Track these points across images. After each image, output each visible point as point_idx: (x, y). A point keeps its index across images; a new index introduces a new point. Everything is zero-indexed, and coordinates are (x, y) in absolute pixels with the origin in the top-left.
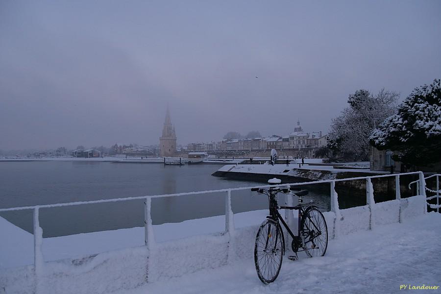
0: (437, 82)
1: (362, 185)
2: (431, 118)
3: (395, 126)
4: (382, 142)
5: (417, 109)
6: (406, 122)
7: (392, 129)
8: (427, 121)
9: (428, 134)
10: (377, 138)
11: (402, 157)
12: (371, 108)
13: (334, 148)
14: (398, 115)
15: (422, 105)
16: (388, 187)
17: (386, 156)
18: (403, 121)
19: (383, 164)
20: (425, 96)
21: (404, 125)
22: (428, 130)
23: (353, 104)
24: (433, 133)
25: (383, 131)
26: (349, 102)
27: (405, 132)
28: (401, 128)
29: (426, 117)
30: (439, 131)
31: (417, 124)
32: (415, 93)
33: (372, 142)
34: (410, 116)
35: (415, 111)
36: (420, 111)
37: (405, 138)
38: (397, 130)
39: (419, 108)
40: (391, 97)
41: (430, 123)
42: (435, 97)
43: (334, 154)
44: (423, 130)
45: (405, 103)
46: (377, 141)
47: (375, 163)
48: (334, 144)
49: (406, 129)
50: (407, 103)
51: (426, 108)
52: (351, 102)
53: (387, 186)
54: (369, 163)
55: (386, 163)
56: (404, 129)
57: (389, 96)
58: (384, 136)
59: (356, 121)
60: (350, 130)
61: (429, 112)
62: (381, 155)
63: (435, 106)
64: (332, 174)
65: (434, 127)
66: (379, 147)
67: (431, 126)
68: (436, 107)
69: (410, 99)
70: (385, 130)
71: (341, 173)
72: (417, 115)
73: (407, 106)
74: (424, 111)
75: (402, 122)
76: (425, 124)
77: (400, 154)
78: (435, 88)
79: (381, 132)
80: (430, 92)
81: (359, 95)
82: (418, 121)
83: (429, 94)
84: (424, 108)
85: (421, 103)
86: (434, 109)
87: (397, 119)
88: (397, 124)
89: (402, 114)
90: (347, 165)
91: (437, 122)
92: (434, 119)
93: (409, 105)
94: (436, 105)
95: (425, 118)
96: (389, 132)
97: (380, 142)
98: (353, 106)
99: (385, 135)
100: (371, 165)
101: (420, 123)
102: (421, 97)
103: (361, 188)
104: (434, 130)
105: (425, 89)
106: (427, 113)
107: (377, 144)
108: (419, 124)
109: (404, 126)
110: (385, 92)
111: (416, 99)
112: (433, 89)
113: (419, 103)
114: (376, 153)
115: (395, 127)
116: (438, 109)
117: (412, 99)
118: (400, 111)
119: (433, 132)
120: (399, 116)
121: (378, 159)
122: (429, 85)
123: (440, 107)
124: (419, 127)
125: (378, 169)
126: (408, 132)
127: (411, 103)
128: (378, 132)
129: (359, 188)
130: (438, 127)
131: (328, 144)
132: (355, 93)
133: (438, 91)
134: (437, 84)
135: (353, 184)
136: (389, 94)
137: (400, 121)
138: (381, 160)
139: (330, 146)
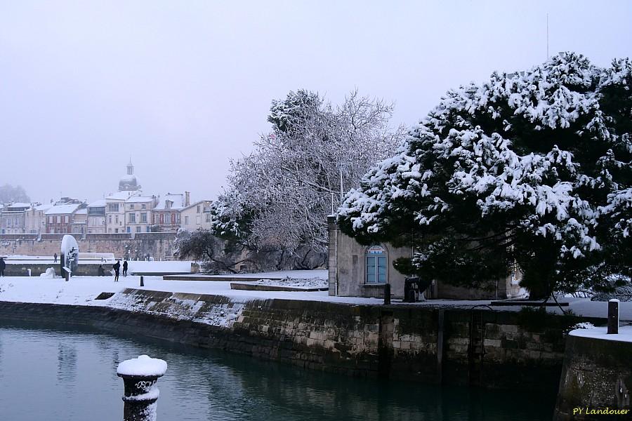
0: (498, 79)
1: (313, 334)
2: (488, 167)
3: (404, 183)
4: (371, 223)
5: (456, 144)
6: (428, 174)
7: (397, 192)
8: (480, 173)
9: (485, 206)
10: (357, 214)
11: (422, 263)
12: (325, 139)
13: (229, 234)
14: (409, 155)
15: (467, 135)
16: (380, 340)
17: (367, 259)
18: (422, 171)
19: (360, 279)
20: (472, 111)
21: (425, 181)
22: (484, 196)
23: (281, 125)
24: (497, 207)
25: (370, 195)
26: (271, 120)
27: (429, 200)
29: (479, 165)
30: (509, 200)
31: (457, 181)
32: (450, 102)
33: (344, 224)
34: (438, 161)
35: (452, 149)
36: (464, 148)
37: (428, 214)
38: (407, 193)
39: (460, 140)
40: (373, 114)
41: (487, 179)
42: (495, 115)
43: (229, 250)
44: (472, 196)
45: (427, 125)
46: (357, 222)
47: (341, 276)
48: (231, 226)
49: (428, 193)
50: (431, 126)
51: (476, 140)
52: (277, 121)
53: (377, 337)
54: (323, 274)
55: (366, 278)
56: (425, 192)
57: (369, 110)
58: (374, 210)
59: (291, 167)
60: (277, 192)
61: (484, 152)
62: (355, 257)
63: (497, 139)
64: (231, 305)
65: (497, 190)
66: (364, 237)
67: (491, 188)
68: (499, 142)
69: (438, 118)
70: (377, 193)
71: (257, 302)
72: (456, 158)
74: (471, 149)
75: (419, 175)
76: (476, 182)
77: (417, 257)
78: (496, 93)
79: (365, 199)
80: (483, 102)
81: (296, 103)
82: (459, 174)
83: (482, 107)
84: (472, 141)
85: (465, 128)
86: (495, 144)
87: (407, 167)
88: (409, 179)
89: (420, 153)
90: (266, 277)
91: (503, 177)
92: (495, 169)
93: (436, 132)
94: (498, 135)
95: (476, 166)
97: (366, 225)
98: (283, 129)
99: (378, 207)
100: (332, 281)
101: (464, 178)
102: (464, 114)
103: (310, 342)
104: (498, 198)
105: (471, 94)
106: (480, 153)
107: (358, 230)
108: (464, 180)
109: (425, 185)
110: (358, 99)
111: (453, 118)
112: (491, 95)
113: (459, 129)
114: (346, 247)
115: (404, 187)
116: (504, 146)
117: (443, 117)
118: (414, 146)
119: (496, 202)
120: (413, 159)
121: (349, 266)
122: (480, 85)
123: (507, 142)
124: (463, 190)
125: (348, 293)
126: (437, 199)
127: (441, 128)
128: (357, 197)
129: (303, 343)
130: (507, 191)
131: (215, 225)
132: (285, 98)
133: (502, 102)
134: (499, 84)
135: (289, 331)
136: (368, 105)
137: (415, 172)
138: (355, 269)
139: (220, 229)
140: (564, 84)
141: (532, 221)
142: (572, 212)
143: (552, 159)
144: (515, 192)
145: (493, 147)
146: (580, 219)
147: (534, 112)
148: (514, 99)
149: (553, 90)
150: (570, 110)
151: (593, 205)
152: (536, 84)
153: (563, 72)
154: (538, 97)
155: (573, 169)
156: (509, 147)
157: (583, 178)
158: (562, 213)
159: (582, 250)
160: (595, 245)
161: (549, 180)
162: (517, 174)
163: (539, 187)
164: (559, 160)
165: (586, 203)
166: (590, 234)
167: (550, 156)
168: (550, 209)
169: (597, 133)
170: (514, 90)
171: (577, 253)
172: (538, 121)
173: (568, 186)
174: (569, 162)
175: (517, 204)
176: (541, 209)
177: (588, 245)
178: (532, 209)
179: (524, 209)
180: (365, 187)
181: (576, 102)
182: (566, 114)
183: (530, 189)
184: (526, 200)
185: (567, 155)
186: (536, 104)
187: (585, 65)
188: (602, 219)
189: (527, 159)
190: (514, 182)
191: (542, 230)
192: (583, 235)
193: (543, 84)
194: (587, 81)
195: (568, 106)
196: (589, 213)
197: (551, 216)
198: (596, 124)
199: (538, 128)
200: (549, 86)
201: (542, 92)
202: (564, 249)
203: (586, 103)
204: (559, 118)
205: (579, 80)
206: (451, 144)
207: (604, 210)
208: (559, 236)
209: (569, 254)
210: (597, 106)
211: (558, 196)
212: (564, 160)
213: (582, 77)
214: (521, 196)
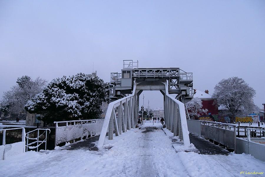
1: (19, 135)
2: (60, 97)
3: (40, 99)
4: (32, 108)
5: (53, 91)
6: (47, 97)
7: (39, 101)
8: (58, 98)
9: (57, 105)
11: (43, 118)
13: (5, 111)
14: (43, 93)
17: (36, 117)
18: (45, 97)
19: (34, 122)
20: (58, 84)
21: (46, 99)
22: (57, 103)
24: (60, 105)
26: (17, 82)
27: (46, 103)
28: (43, 101)
30: (63, 104)
31: (52, 99)
32: (53, 82)
33: (26, 108)
34: (49, 95)
35: (52, 92)
37: (45, 107)
38: (41, 102)
39: (54, 90)
40: (43, 83)
41: (59, 99)
42: (63, 85)
43: (5, 115)
44: (55, 103)
46: (29, 108)
47: (29, 121)
48: (6, 109)
50: (48, 86)
51: (57, 90)
52: (19, 83)
53: (34, 135)
56: (45, 102)
58: (34, 105)
61: (59, 93)
62: (33, 117)
63: (62, 90)
65: (60, 102)
66: (31, 112)
67: (59, 101)
69: (50, 85)
70: (35, 101)
72: (53, 94)
73: (48, 89)
74: (56, 92)
76: (56, 100)
77: (42, 116)
78: (63, 80)
79: (32, 102)
81: (24, 79)
83: (60, 83)
85: (56, 88)
86: (62, 91)
87: (42, 96)
88: (42, 98)
89: (45, 93)
90: (12, 122)
91: (62, 99)
95: (57, 96)
96: (37, 103)
97: (31, 109)
98: (19, 85)
99: (34, 104)
100: (27, 122)
102: (56, 84)
103: (18, 137)
104: (60, 103)
105: (58, 80)
106: (58, 93)
108: (53, 99)
110: (39, 79)
111: (53, 85)
112: (62, 81)
113: (54, 87)
115: (40, 100)
116: (64, 92)
117: (51, 85)
118: (44, 91)
119: (60, 104)
120: (43, 94)
122: (60, 78)
123: (65, 91)
124: (53, 101)
125: (30, 125)
126: (47, 103)
127: (51, 87)
128: (30, 102)
129: (16, 137)
130: (63, 102)
131: (1, 108)
132: (21, 77)
133: (64, 82)
134: (64, 78)
135: (13, 134)
136: (42, 80)
137: (43, 97)
139: (3, 109)
140: (79, 79)
141: (67, 109)
142: (76, 107)
143: (74, 95)
144: (64, 102)
145: (61, 92)
146: (78, 109)
147: (71, 85)
148: (67, 82)
149: (76, 80)
150: (79, 85)
151: (81, 105)
152: (73, 79)
153: (79, 77)
154: (73, 82)
155: (78, 98)
156: (65, 92)
157: (80, 100)
158: (74, 107)
159: (77, 115)
160: (80, 114)
161: (72, 100)
162: (66, 98)
163: (70, 101)
164: (75, 96)
165: (79, 105)
166: (80, 112)
167: (73, 95)
168: (72, 106)
169: (84, 90)
170: (68, 80)
171: (76, 116)
172: (72, 87)
173: (76, 101)
174: (77, 96)
175: (64, 105)
176: (69, 106)
177: (79, 114)
178: (68, 106)
179: (66, 106)
180: (33, 100)
181: (80, 83)
182: (78, 86)
183: (68, 102)
184: (66, 104)
185: (77, 95)
186: (72, 83)
187: (84, 76)
188: (83, 109)
189: (68, 95)
190: (65, 100)
191: (69, 111)
192: (78, 112)
193: (74, 79)
194: (84, 79)
195: (79, 84)
196: (80, 107)
197: (71, 108)
198: (84, 88)
199: (72, 88)
200: (75, 79)
201: (74, 81)
202: (73, 115)
203: (83, 84)
204: (76, 87)
205: (82, 79)
206: (52, 91)
207: (83, 106)
208: (73, 112)
209: (74, 116)
210: (85, 84)
211: (74, 103)
212: (76, 96)
213: (83, 78)
214: (65, 103)
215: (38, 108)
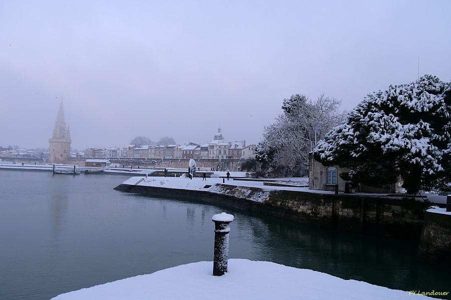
0: (392, 88)
1: (301, 207)
2: (387, 130)
3: (345, 137)
4: (329, 156)
5: (371, 119)
6: (357, 133)
7: (342, 142)
8: (383, 133)
9: (385, 149)
10: (323, 152)
11: (354, 175)
12: (309, 117)
13: (263, 160)
14: (348, 124)
15: (377, 115)
16: (333, 211)
17: (327, 172)
18: (354, 132)
19: (324, 182)
20: (379, 104)
21: (356, 137)
22: (384, 144)
23: (288, 110)
24: (391, 149)
25: (329, 143)
26: (283, 108)
27: (357, 146)
28: (352, 140)
29: (383, 129)
30: (397, 146)
31: (371, 137)
32: (368, 99)
33: (317, 157)
34: (362, 127)
35: (369, 121)
36: (375, 121)
37: (357, 152)
38: (347, 142)
39: (373, 117)
40: (331, 105)
41: (386, 136)
42: (391, 105)
43: (263, 167)
44: (379, 144)
45: (357, 110)
46: (323, 155)
47: (315, 180)
48: (264, 156)
49: (357, 142)
50: (359, 111)
51: (381, 117)
52: (286, 108)
53: (331, 209)
54: (306, 179)
55: (327, 182)
56: (355, 142)
57: (329, 103)
58: (331, 150)
59: (292, 129)
60: (285, 141)
61: (385, 123)
62: (322, 172)
63: (391, 117)
64: (263, 192)
65: (391, 141)
66: (326, 163)
67: (388, 140)
68: (393, 118)
69: (362, 107)
70: (332, 142)
71: (275, 191)
72: (371, 126)
73: (359, 115)
74: (378, 121)
75: (353, 134)
76: (381, 137)
77: (351, 172)
78: (392, 95)
79: (326, 145)
80: (385, 99)
81: (295, 100)
82: (373, 133)
83: (384, 102)
84: (379, 118)
85: (375, 111)
86: (390, 119)
87: (347, 130)
88: (348, 135)
89: (353, 124)
90: (280, 180)
91: (394, 135)
92: (391, 131)
93: (361, 113)
94: (392, 115)
95: (381, 130)
96: (338, 144)
97: (327, 157)
98: (289, 112)
99: (333, 148)
100: (311, 182)
101: (375, 135)
102: (376, 105)
103: (299, 211)
104: (392, 145)
105: (379, 96)
106: (383, 124)
107: (323, 159)
108: (375, 136)
109: (356, 139)
110: (324, 98)
111: (370, 107)
112: (389, 96)
113: (373, 112)
114: (318, 167)
115: (345, 139)
116: (395, 120)
117: (365, 106)
118: (351, 120)
119: (390, 147)
120: (350, 126)
121: (319, 176)
122: (383, 91)
123: (397, 118)
124: (374, 141)
125: (318, 188)
126: (361, 145)
127: (364, 112)
128: (323, 144)
129: (297, 211)
130: (396, 141)
131: (257, 156)
132: (290, 98)
133: (394, 99)
134: (393, 91)
135: (290, 205)
136: (329, 101)
137: (351, 132)
138: (321, 177)
139: (259, 158)
140: (426, 90)
141: (409, 156)
142: (429, 152)
143: (419, 126)
144: (400, 142)
145: (389, 121)
146: (433, 156)
147: (411, 104)
148: (400, 98)
149: (420, 93)
150: (429, 103)
151: (440, 149)
152: (412, 90)
153: (426, 85)
154: (413, 96)
155: (430, 131)
156: (398, 121)
157: (435, 136)
158: (424, 152)
159: (434, 171)
160: (440, 168)
161: (418, 136)
162: (401, 133)
163: (412, 140)
164: (422, 127)
165: (437, 148)
166: (438, 163)
167: (418, 125)
168: (418, 150)
169: (443, 114)
170: (401, 93)
171: (431, 172)
172: (412, 108)
173: (427, 140)
174: (428, 128)
175: (401, 148)
176: (413, 150)
177: (437, 168)
178: (409, 150)
179: (405, 150)
180: (327, 139)
181: (432, 99)
182: (427, 105)
183: (408, 141)
184: (406, 146)
185: (427, 125)
186: (411, 100)
187: (437, 81)
188: (444, 155)
189: (406, 126)
190: (400, 137)
191: (414, 160)
192: (434, 163)
193: (415, 90)
194: (438, 89)
195: (428, 101)
196: (438, 153)
197: (418, 154)
198: (442, 110)
199: (412, 111)
200: (418, 91)
201: (415, 94)
202: (425, 170)
203: (437, 99)
204: (423, 107)
205: (434, 88)
206: (368, 119)
207: (446, 151)
208: (422, 164)
209: (428, 172)
210: (443, 101)
211: (422, 144)
212: (425, 127)
213: (435, 87)
214: (403, 144)
215: (342, 156)
